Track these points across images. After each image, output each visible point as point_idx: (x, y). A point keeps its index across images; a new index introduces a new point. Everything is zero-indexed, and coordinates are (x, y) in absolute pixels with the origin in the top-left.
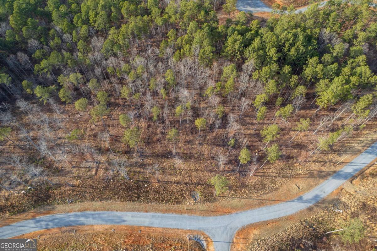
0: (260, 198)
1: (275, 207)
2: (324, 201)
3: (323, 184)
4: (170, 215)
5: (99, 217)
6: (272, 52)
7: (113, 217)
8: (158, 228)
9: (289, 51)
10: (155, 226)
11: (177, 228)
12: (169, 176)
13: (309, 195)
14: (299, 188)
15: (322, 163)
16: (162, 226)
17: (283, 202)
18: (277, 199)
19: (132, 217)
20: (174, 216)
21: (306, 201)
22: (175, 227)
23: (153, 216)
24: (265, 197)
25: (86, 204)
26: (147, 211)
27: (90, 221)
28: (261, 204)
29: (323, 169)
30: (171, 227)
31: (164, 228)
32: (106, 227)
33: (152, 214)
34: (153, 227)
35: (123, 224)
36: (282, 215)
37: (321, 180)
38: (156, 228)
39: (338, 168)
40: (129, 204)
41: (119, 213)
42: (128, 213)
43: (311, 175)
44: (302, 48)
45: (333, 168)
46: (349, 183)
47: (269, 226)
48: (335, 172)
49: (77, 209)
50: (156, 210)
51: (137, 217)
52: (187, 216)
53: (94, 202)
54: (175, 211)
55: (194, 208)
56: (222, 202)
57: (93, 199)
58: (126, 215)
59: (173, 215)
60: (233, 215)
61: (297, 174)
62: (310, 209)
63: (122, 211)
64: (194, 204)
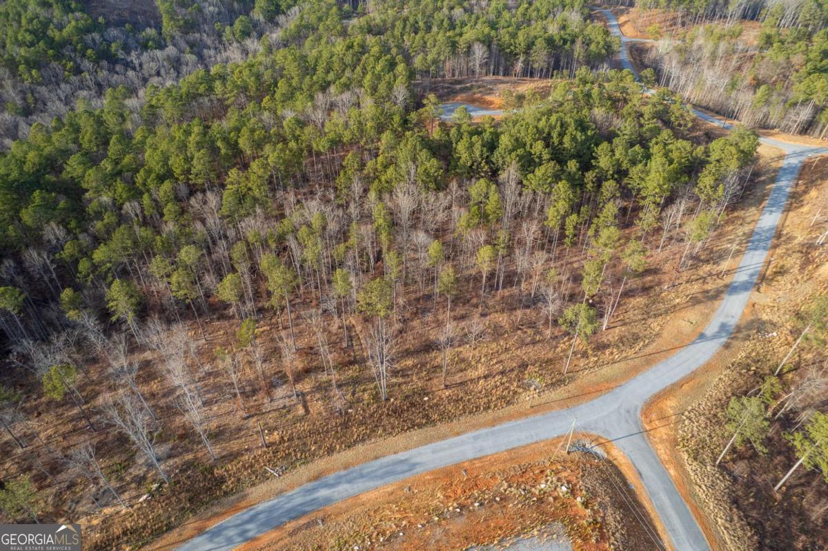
0: (641, 354)
1: (675, 358)
2: (739, 329)
3: (722, 307)
4: (506, 425)
5: (362, 476)
6: (539, 147)
8: (496, 454)
9: (561, 143)
10: (489, 452)
11: (534, 440)
12: (460, 374)
13: (711, 329)
14: (692, 323)
15: (701, 281)
16: (504, 448)
17: (682, 349)
18: (669, 348)
19: (433, 452)
20: (515, 424)
21: (714, 337)
22: (530, 441)
23: (476, 438)
24: (648, 350)
25: (320, 464)
26: (458, 434)
27: (344, 489)
28: (649, 361)
29: (708, 287)
30: (522, 443)
31: (509, 451)
32: (389, 489)
33: (470, 435)
34: (487, 456)
35: (419, 469)
36: (694, 367)
37: (717, 303)
38: (493, 455)
39: (727, 280)
40: (416, 434)
41: (402, 456)
42: (422, 449)
43: (695, 301)
44: (579, 134)
45: (720, 283)
46: (757, 293)
47: (686, 387)
48: (727, 286)
49: (305, 478)
50: (475, 427)
51: (443, 449)
52: (539, 416)
53: (335, 456)
54: (511, 417)
55: (543, 401)
56: (586, 378)
57: (331, 451)
58: (420, 454)
59: (513, 423)
60: (617, 390)
61: (675, 306)
62: (727, 346)
63: (406, 449)
64: (539, 396)
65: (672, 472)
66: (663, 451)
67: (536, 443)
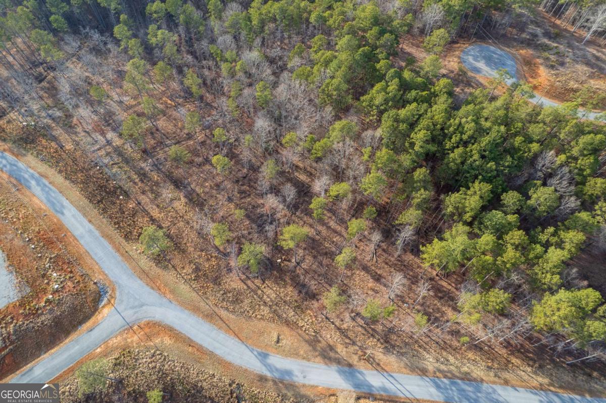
0: (216, 309)
1: (221, 335)
2: (291, 386)
4: (105, 242)
5: (47, 193)
7: (58, 202)
8: (82, 246)
10: (82, 242)
11: (98, 262)
13: (279, 362)
14: (278, 342)
15: (347, 341)
16: (87, 248)
17: (237, 339)
18: (235, 329)
19: (73, 216)
21: (268, 366)
22: (97, 260)
23: (90, 231)
24: (223, 313)
25: (51, 172)
26: (90, 221)
27: (37, 190)
28: (210, 317)
29: (340, 349)
30: (93, 256)
31: (87, 251)
32: (42, 207)
33: (92, 227)
34: (79, 242)
35: (59, 215)
36: (218, 352)
37: (319, 359)
38: (80, 244)
39: (361, 365)
40: (85, 202)
41: (66, 203)
42: (74, 209)
43: (313, 342)
45: (354, 360)
46: (355, 397)
47: (190, 349)
48: (350, 366)
49: (39, 171)
50: (99, 228)
51: (76, 219)
52: (120, 258)
53: (59, 175)
54: (114, 244)
55: (136, 257)
56: (169, 276)
57: (60, 172)
58: (70, 210)
59: (110, 247)
60: (165, 300)
61: (297, 324)
62: (262, 379)
63: (71, 203)
64: (140, 253)
65: (99, 350)
66: (115, 341)
67: (97, 264)
